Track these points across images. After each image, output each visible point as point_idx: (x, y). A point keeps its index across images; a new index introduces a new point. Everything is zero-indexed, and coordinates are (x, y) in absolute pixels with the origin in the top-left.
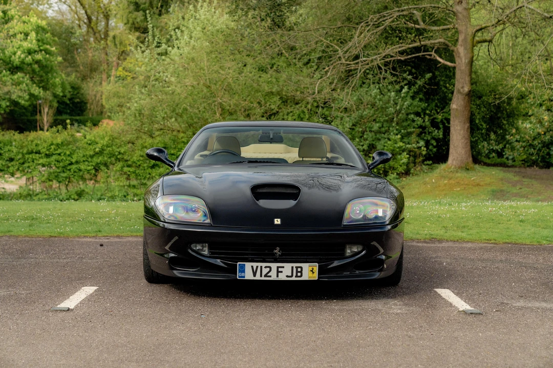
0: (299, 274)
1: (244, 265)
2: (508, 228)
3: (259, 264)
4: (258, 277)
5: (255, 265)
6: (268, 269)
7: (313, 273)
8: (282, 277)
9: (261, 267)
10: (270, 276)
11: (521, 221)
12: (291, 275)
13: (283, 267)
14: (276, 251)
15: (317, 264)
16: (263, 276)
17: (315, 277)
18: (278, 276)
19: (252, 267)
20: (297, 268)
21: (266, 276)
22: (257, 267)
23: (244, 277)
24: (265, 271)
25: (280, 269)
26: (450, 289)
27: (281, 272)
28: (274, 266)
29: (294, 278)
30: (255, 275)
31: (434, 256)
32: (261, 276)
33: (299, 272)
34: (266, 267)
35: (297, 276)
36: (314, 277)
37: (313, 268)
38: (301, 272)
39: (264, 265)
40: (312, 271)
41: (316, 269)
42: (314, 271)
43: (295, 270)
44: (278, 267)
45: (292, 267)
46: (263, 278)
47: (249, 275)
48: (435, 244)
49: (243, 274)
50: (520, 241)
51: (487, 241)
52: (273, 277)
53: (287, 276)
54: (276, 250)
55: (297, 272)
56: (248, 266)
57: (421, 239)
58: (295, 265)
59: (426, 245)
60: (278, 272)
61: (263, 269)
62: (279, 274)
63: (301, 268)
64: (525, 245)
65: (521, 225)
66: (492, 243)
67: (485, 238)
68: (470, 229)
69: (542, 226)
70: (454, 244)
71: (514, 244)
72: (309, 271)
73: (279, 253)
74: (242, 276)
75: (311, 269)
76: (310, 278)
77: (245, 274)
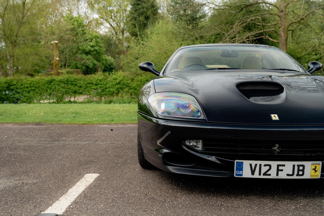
0: (301, 173)
1: (242, 163)
3: (259, 162)
4: (256, 176)
5: (253, 163)
6: (268, 168)
7: (316, 171)
8: (283, 175)
9: (260, 165)
10: (270, 175)
12: (292, 174)
13: (284, 165)
14: (275, 148)
15: (320, 162)
16: (262, 173)
18: (277, 175)
19: (251, 165)
20: (299, 166)
21: (265, 174)
22: (256, 165)
23: (242, 175)
24: (264, 169)
25: (280, 168)
27: (282, 170)
28: (274, 164)
29: (295, 177)
30: (253, 173)
32: (260, 174)
33: (301, 170)
34: (265, 165)
35: (298, 175)
36: (317, 176)
37: (316, 167)
38: (303, 171)
39: (263, 163)
40: (314, 169)
41: (319, 168)
42: (316, 169)
43: (296, 168)
44: (278, 166)
45: (294, 166)
46: (262, 177)
47: (246, 173)
49: (240, 172)
52: (273, 175)
53: (288, 175)
54: (275, 146)
55: (299, 170)
56: (246, 164)
58: (296, 163)
60: (278, 170)
61: (263, 167)
62: (280, 172)
63: (303, 166)
72: (312, 169)
73: (278, 150)
74: (240, 174)
75: (314, 168)
76: (312, 177)
77: (242, 172)
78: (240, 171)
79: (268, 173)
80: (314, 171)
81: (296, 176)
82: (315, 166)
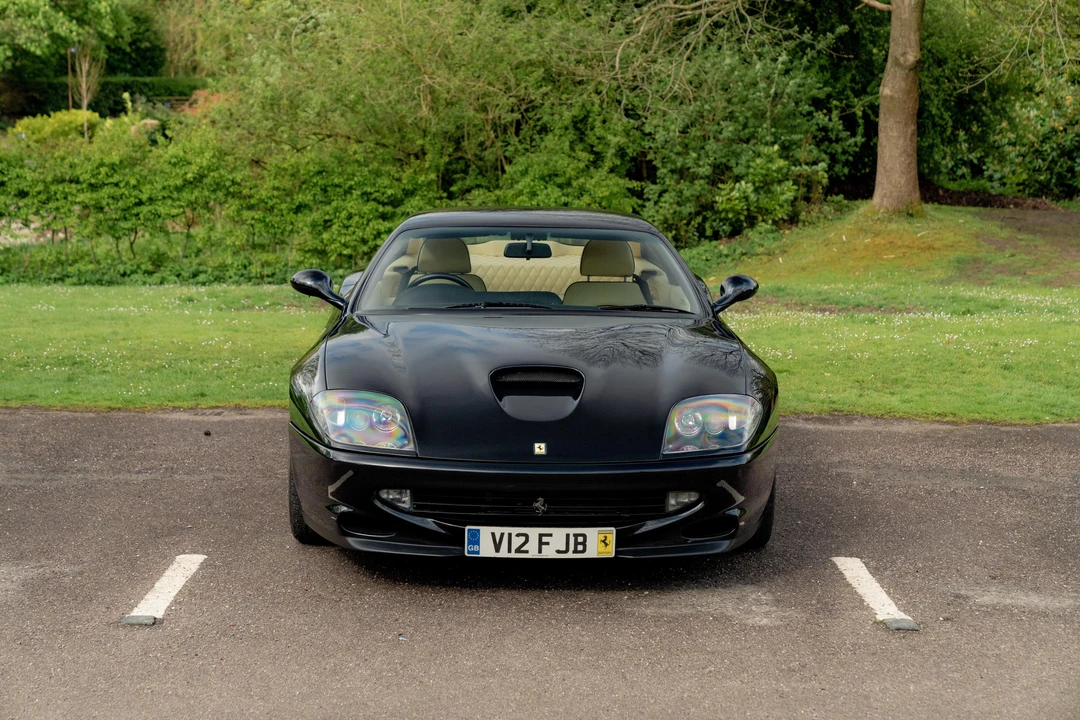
0: (580, 548)
1: (478, 531)
2: (980, 384)
3: (506, 530)
4: (503, 553)
5: (498, 530)
6: (523, 539)
7: (606, 545)
8: (549, 553)
9: (510, 535)
10: (527, 552)
11: (1006, 368)
12: (564, 550)
13: (551, 535)
14: (537, 505)
15: (613, 529)
16: (513, 550)
17: (610, 552)
18: (540, 551)
19: (493, 534)
20: (576, 536)
21: (518, 550)
22: (502, 535)
23: (478, 553)
24: (517, 542)
25: (545, 539)
26: (861, 558)
27: (548, 544)
28: (534, 533)
29: (570, 555)
30: (497, 549)
31: (836, 459)
32: (510, 551)
33: (580, 543)
34: (518, 535)
35: (575, 551)
36: (607, 553)
37: (606, 537)
38: (584, 544)
39: (515, 530)
40: (604, 541)
41: (612, 538)
42: (607, 542)
43: (572, 540)
44: (541, 536)
45: (568, 536)
46: (513, 555)
47: (486, 550)
48: (839, 424)
49: (476, 548)
50: (1002, 416)
51: (938, 418)
52: (532, 551)
53: (558, 552)
54: (537, 502)
55: (577, 543)
56: (486, 533)
57: (812, 414)
58: (572, 531)
59: (821, 427)
60: (541, 543)
61: (514, 537)
62: (543, 546)
63: (584, 536)
64: (1011, 425)
65: (1004, 378)
66: (948, 423)
67: (934, 409)
68: (908, 387)
69: (1046, 379)
70: (876, 425)
71: (989, 424)
72: (599, 541)
73: (542, 508)
74: (475, 550)
75: (603, 539)
76: (600, 555)
77: (479, 548)
78: (475, 546)
79: (524, 549)
80: (603, 544)
81: (573, 553)
82: (604, 535)
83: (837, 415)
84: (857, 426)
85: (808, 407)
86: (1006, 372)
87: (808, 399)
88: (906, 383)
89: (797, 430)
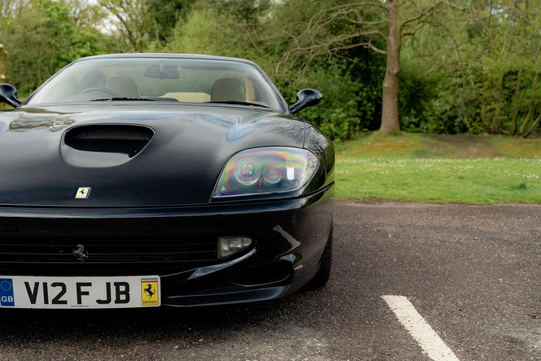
0: (123, 297)
1: (11, 280)
2: (449, 185)
3: (41, 279)
4: (40, 304)
5: (32, 280)
6: (59, 289)
7: (151, 294)
8: (89, 303)
9: (45, 285)
10: (65, 302)
11: (461, 178)
12: (106, 299)
13: (89, 284)
14: (77, 252)
15: (158, 277)
16: (50, 299)
17: (156, 300)
18: (79, 302)
19: (27, 284)
20: (117, 285)
21: (55, 301)
22: (37, 284)
23: (13, 304)
24: (53, 292)
25: (83, 289)
27: (87, 293)
28: (71, 282)
29: (112, 305)
30: (33, 301)
31: (376, 222)
32: (46, 302)
33: (123, 293)
34: (54, 285)
35: (118, 301)
36: (153, 302)
37: (150, 286)
38: (126, 292)
39: (50, 280)
40: (148, 290)
41: (157, 287)
42: (152, 290)
43: (113, 289)
44: (79, 285)
45: (108, 285)
46: (51, 306)
47: (21, 300)
49: (10, 299)
52: (71, 302)
53: (99, 302)
54: (77, 249)
55: (118, 293)
56: (19, 283)
57: (359, 199)
58: (113, 280)
59: (364, 205)
60: (80, 294)
61: (49, 288)
62: (83, 297)
63: (126, 285)
64: (473, 204)
65: (461, 183)
66: (437, 203)
67: (428, 197)
68: (410, 187)
69: (483, 183)
70: (396, 204)
71: (460, 204)
72: (143, 290)
73: (84, 255)
74: (9, 301)
75: (147, 287)
76: (145, 304)
77: (13, 299)
78: (9, 297)
79: (61, 299)
80: (147, 293)
81: (115, 303)
82: (148, 284)
83: (372, 200)
84: (385, 205)
85: (357, 196)
86: (461, 180)
87: (357, 192)
88: (409, 185)
89: (351, 207)
